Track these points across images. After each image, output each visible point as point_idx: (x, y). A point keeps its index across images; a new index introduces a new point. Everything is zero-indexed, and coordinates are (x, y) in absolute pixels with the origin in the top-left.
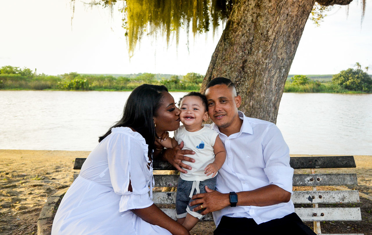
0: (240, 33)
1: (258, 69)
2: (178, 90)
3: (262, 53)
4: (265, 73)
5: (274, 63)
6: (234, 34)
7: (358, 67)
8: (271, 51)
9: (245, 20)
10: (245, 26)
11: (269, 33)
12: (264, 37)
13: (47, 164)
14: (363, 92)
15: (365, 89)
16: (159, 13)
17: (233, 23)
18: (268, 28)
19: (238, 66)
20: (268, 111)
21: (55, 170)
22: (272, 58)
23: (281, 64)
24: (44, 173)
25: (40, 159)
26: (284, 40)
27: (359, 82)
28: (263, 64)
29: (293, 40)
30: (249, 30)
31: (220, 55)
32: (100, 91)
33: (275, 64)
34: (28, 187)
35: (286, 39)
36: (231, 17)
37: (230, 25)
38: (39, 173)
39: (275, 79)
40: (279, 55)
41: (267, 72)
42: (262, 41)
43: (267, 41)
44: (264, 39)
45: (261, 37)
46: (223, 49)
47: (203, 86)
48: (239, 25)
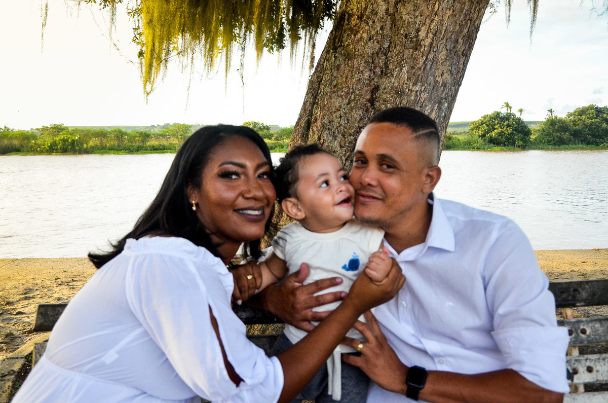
0: (365, 35)
1: (400, 103)
3: (407, 72)
5: (431, 92)
6: (353, 36)
7: (507, 109)
8: (424, 69)
9: (373, 10)
10: (374, 22)
11: (420, 33)
12: (411, 41)
13: (10, 284)
14: (516, 148)
15: (518, 143)
16: (197, 16)
17: (350, 16)
18: (419, 25)
19: (363, 98)
21: (23, 296)
22: (426, 81)
23: (442, 94)
26: (448, 48)
27: (510, 132)
28: (409, 92)
29: (463, 49)
30: (381, 29)
31: (326, 77)
32: (102, 154)
33: (431, 94)
35: (451, 45)
36: (346, 5)
37: (344, 22)
40: (439, 76)
42: (408, 49)
43: (416, 49)
44: (412, 45)
45: (406, 42)
46: (332, 67)
47: (294, 138)
48: (363, 19)
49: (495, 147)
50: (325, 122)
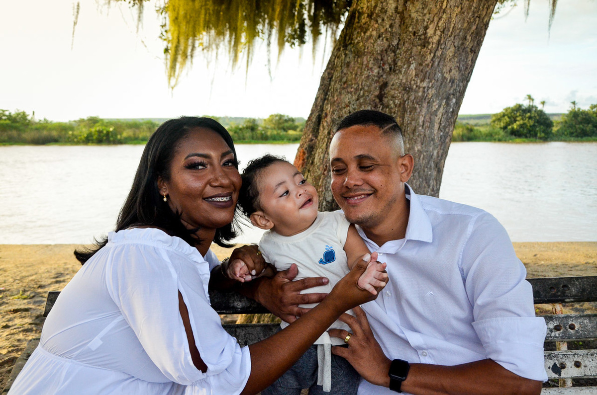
0: (374, 33)
1: (408, 99)
2: (256, 141)
3: (415, 69)
4: (421, 106)
5: (438, 88)
6: (362, 34)
7: (530, 102)
8: (432, 66)
9: (383, 8)
10: (383, 20)
11: (428, 31)
12: (420, 39)
13: (43, 269)
14: (538, 140)
15: (540, 134)
16: (221, 13)
17: (361, 14)
18: (427, 23)
19: (372, 94)
20: (426, 176)
21: (54, 280)
22: (433, 78)
23: (450, 90)
24: (35, 286)
25: (31, 260)
26: (456, 45)
27: (532, 124)
28: (417, 89)
29: (471, 46)
30: (390, 27)
31: (337, 74)
32: (135, 144)
33: (439, 90)
34: (4, 314)
35: (459, 42)
36: (357, 4)
37: (355, 20)
38: (25, 287)
39: (438, 117)
40: (447, 73)
41: (425, 105)
42: (416, 46)
43: (424, 46)
44: (420, 42)
45: (414, 39)
46: (342, 63)
47: (306, 133)
48: (373, 18)
49: (516, 138)
50: (335, 117)
